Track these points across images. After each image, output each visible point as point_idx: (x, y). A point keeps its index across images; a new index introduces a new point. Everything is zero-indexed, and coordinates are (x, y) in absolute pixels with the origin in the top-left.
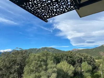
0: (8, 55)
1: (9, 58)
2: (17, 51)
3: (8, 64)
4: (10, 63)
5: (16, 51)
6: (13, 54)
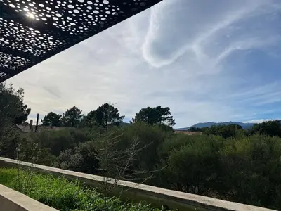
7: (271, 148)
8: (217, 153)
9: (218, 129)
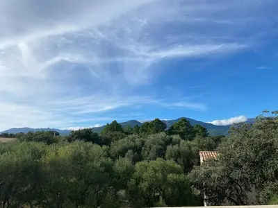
0: (246, 130)
1: (252, 139)
2: (268, 119)
3: (252, 155)
4: (256, 152)
5: (266, 121)
6: (259, 128)
7: (87, 153)
8: (38, 160)
9: (36, 135)
